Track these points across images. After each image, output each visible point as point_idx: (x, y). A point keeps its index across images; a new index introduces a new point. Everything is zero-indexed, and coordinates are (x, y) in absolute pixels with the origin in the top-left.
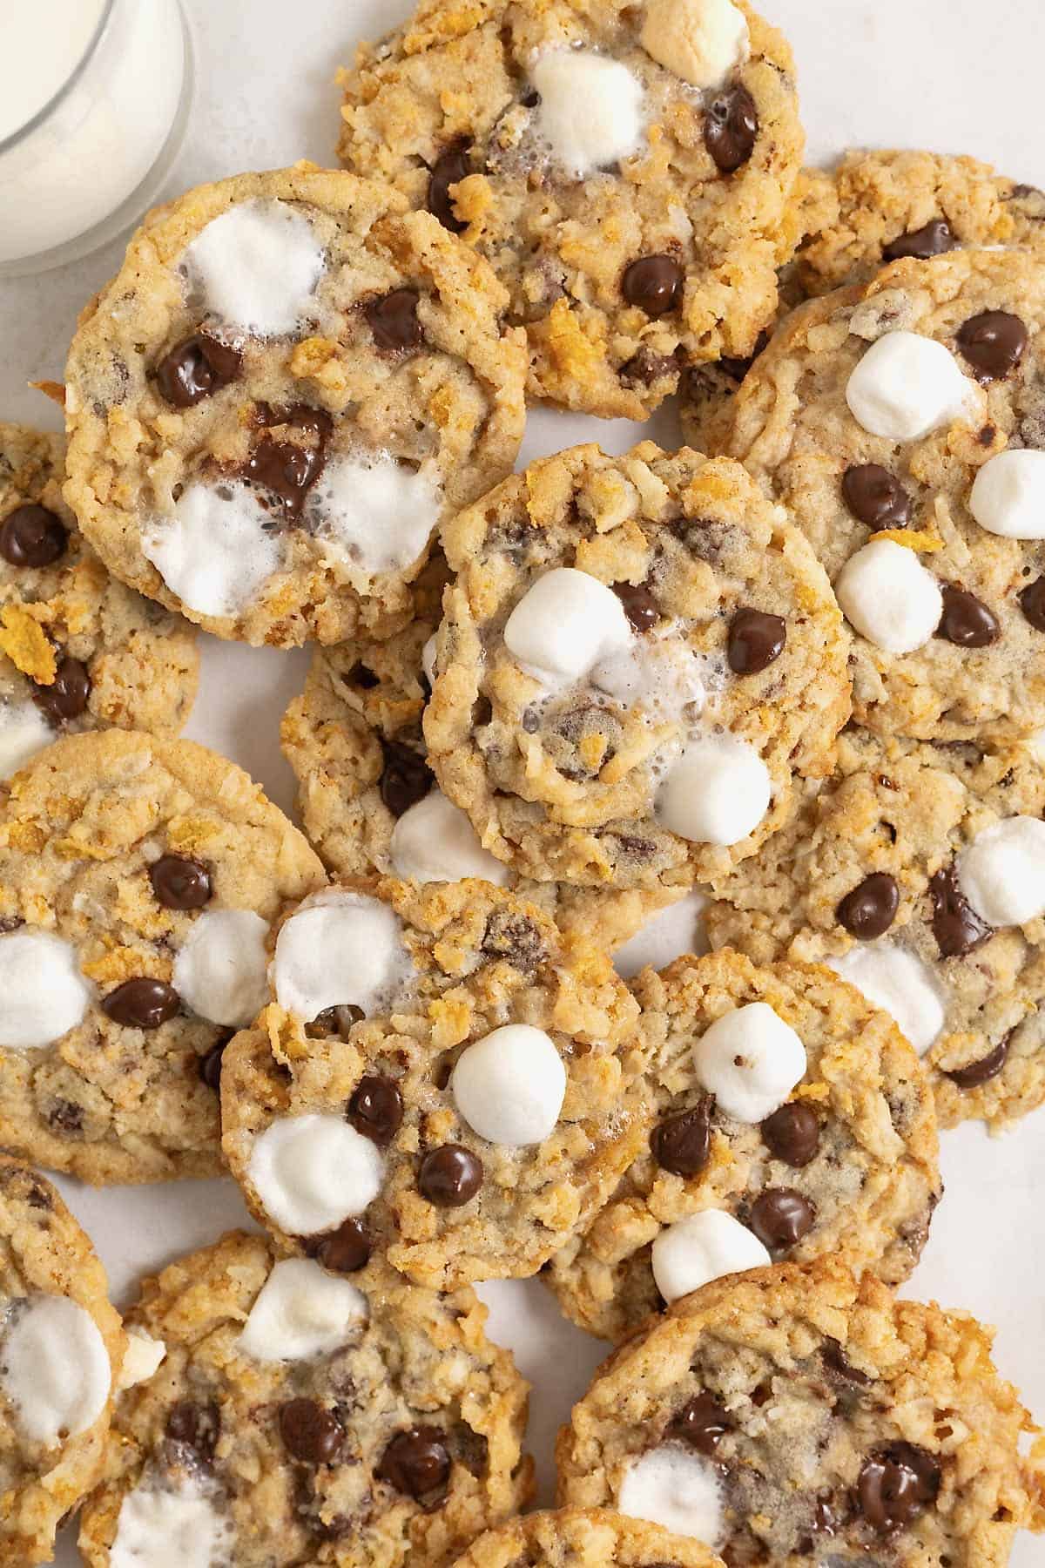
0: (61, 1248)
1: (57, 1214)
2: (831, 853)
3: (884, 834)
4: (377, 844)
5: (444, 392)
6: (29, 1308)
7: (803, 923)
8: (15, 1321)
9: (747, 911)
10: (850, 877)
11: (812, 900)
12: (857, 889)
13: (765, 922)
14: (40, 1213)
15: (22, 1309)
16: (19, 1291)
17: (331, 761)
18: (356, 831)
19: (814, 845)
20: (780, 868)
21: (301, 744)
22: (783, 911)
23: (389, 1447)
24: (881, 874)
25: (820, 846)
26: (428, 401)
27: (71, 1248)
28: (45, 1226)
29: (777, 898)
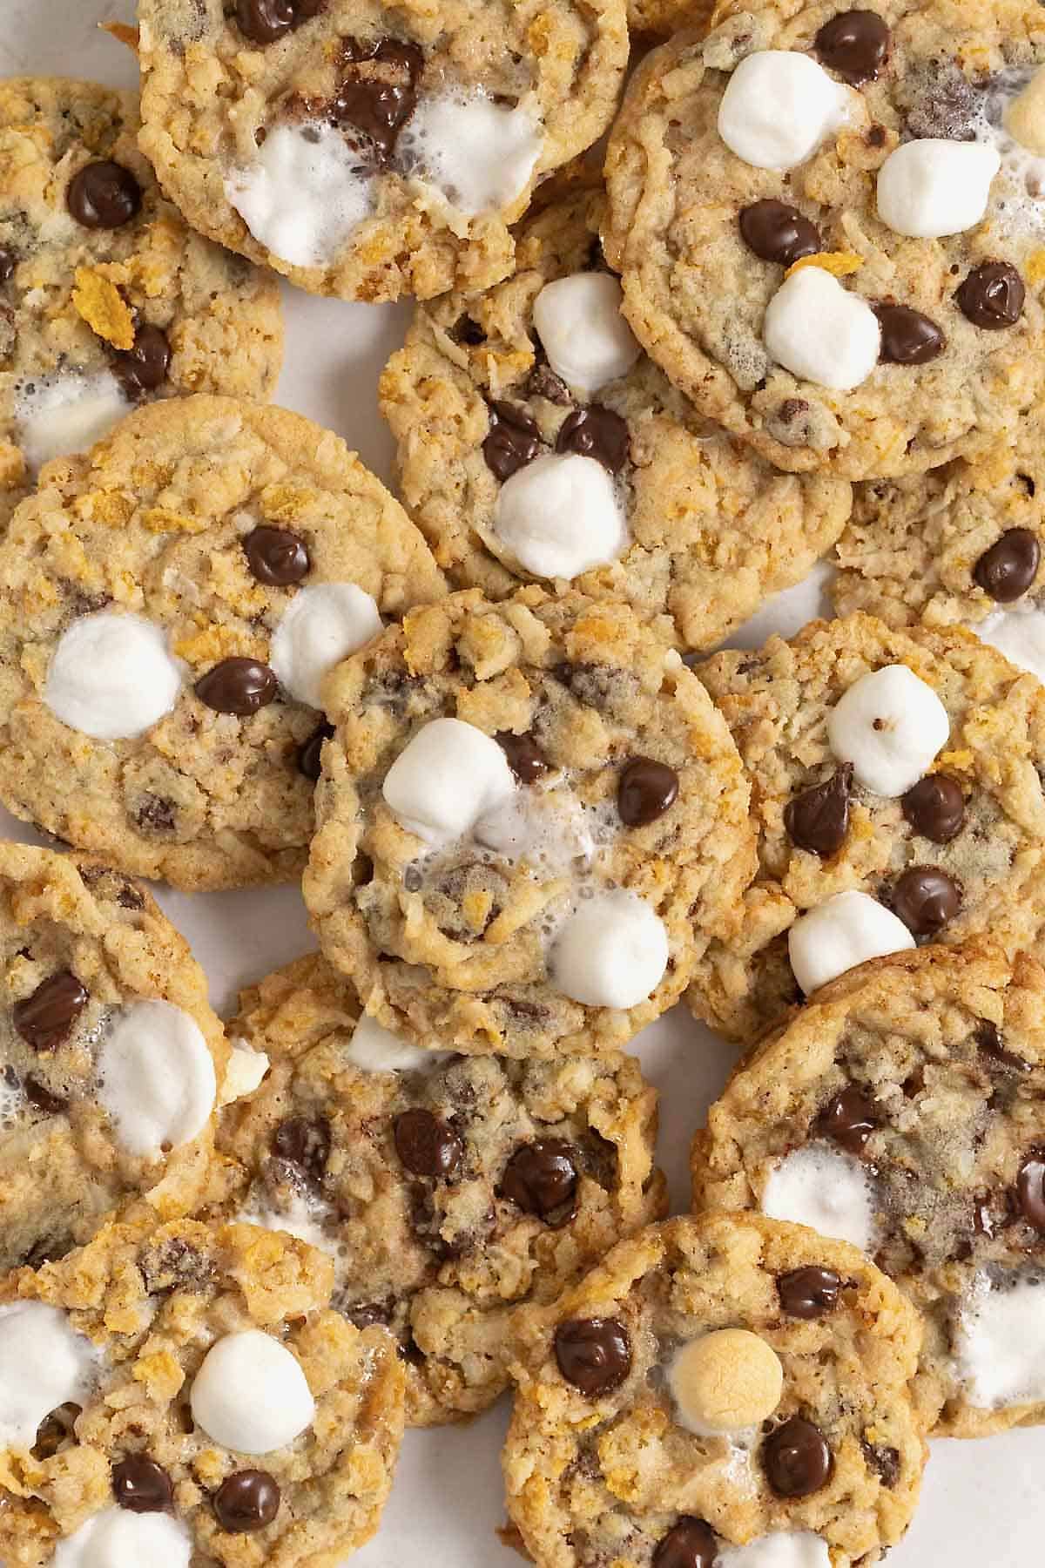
0: (156, 949)
1: (151, 914)
2: (965, 510)
3: (1021, 487)
4: (480, 509)
5: (542, 18)
6: (124, 1016)
7: (939, 587)
8: (109, 1031)
9: (877, 578)
10: (985, 535)
11: (946, 560)
12: (994, 546)
13: (895, 589)
14: (134, 913)
15: (116, 1018)
16: (113, 996)
17: (433, 418)
18: (458, 494)
19: (947, 502)
20: (909, 531)
21: (401, 400)
22: (915, 576)
23: (510, 1162)
24: (1020, 529)
25: (953, 502)
26: (526, 30)
27: (169, 949)
28: (139, 926)
29: (907, 564)
